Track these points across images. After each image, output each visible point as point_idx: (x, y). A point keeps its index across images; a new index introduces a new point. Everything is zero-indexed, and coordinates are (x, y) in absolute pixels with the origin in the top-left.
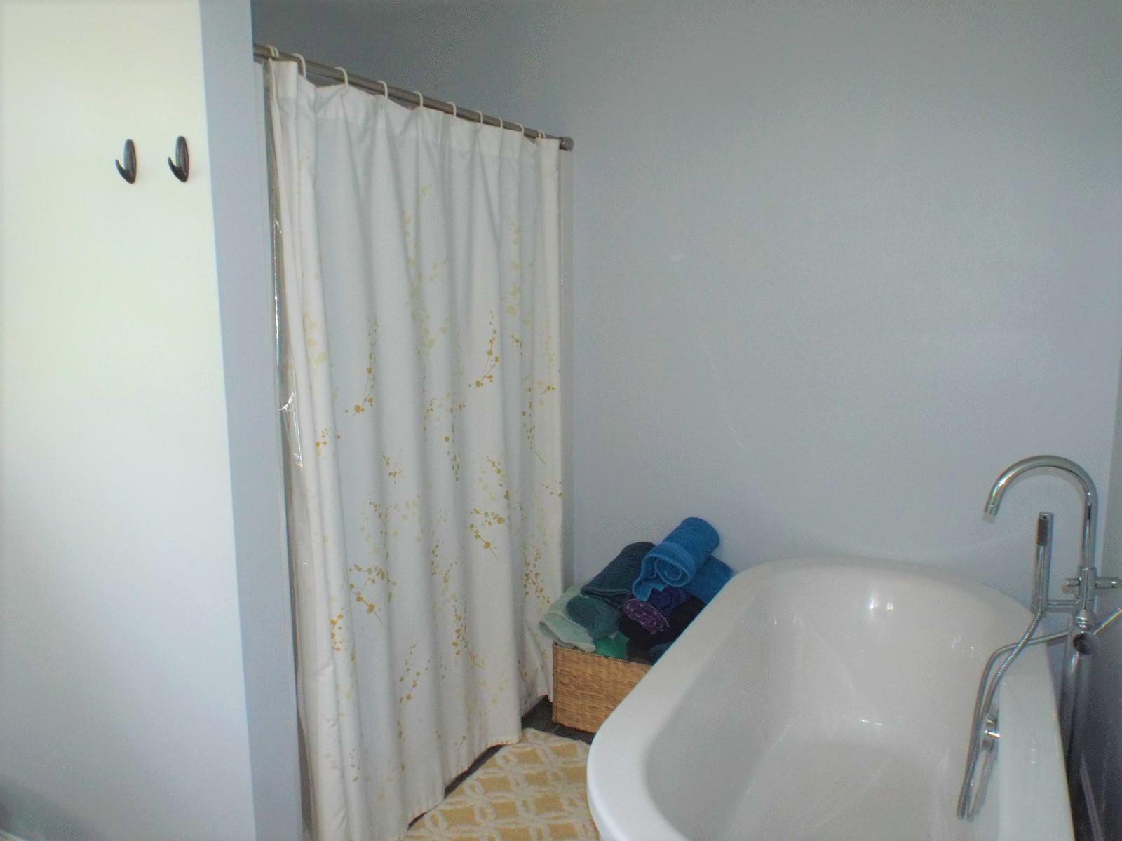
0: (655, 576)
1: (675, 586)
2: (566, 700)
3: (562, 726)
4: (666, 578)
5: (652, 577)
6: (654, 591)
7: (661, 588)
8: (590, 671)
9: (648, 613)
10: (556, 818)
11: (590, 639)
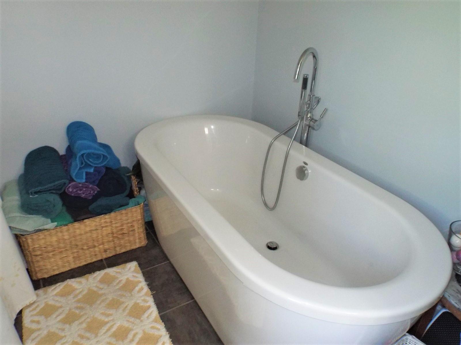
0: (84, 163)
1: (99, 165)
2: (41, 263)
3: (44, 279)
4: (92, 163)
5: (83, 165)
6: (87, 174)
7: (92, 170)
8: (54, 239)
9: (86, 188)
10: (108, 330)
11: (49, 220)
